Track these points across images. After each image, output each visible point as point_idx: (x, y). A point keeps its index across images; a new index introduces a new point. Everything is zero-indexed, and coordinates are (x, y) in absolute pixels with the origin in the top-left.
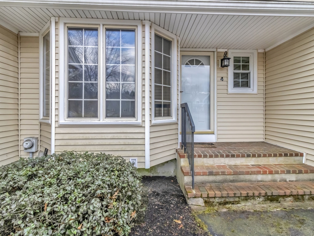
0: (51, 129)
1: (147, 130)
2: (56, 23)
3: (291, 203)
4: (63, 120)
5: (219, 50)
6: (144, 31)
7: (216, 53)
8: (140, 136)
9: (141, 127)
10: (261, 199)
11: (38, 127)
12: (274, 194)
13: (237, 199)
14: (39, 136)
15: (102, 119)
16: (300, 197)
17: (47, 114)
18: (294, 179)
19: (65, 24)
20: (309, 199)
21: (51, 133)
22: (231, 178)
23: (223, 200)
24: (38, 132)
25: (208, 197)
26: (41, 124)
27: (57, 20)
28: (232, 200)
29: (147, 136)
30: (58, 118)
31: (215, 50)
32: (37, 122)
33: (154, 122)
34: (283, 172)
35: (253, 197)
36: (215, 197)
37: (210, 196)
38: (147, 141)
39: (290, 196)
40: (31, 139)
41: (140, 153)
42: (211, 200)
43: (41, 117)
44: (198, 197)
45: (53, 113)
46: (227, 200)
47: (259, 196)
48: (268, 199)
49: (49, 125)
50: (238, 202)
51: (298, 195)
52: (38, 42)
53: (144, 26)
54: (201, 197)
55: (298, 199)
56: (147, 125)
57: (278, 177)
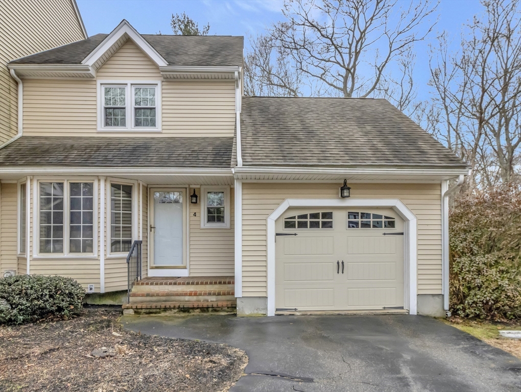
0: (26, 262)
1: (102, 262)
2: (31, 180)
3: (198, 313)
4: (36, 254)
5: (191, 186)
6: (99, 185)
7: (188, 189)
8: (96, 267)
9: (97, 260)
10: (176, 311)
11: (16, 261)
12: (185, 307)
13: (158, 310)
14: (16, 269)
15: (66, 254)
16: (205, 309)
17: (23, 250)
18: (215, 300)
19: (38, 180)
20: (212, 311)
21: (26, 265)
22: (164, 298)
23: (148, 311)
24: (16, 266)
25: (137, 308)
26: (18, 259)
27: (32, 178)
28: (154, 311)
29: (102, 267)
30: (32, 253)
31: (187, 186)
32: (15, 257)
33: (108, 256)
34: (205, 294)
35: (170, 309)
36: (142, 309)
37: (138, 307)
38: (102, 271)
39: (198, 308)
40: (10, 271)
41: (96, 281)
42: (139, 311)
43: (19, 253)
44: (130, 308)
45: (28, 249)
46: (151, 311)
47: (174, 308)
48: (182, 311)
49: (26, 259)
50: (159, 313)
51: (203, 308)
52: (17, 188)
53: (99, 180)
54: (132, 308)
55: (204, 310)
56: (102, 258)
57: (201, 298)
